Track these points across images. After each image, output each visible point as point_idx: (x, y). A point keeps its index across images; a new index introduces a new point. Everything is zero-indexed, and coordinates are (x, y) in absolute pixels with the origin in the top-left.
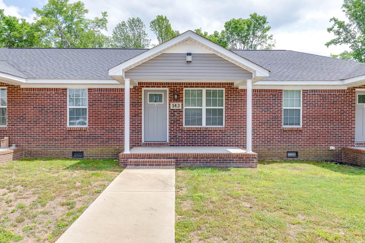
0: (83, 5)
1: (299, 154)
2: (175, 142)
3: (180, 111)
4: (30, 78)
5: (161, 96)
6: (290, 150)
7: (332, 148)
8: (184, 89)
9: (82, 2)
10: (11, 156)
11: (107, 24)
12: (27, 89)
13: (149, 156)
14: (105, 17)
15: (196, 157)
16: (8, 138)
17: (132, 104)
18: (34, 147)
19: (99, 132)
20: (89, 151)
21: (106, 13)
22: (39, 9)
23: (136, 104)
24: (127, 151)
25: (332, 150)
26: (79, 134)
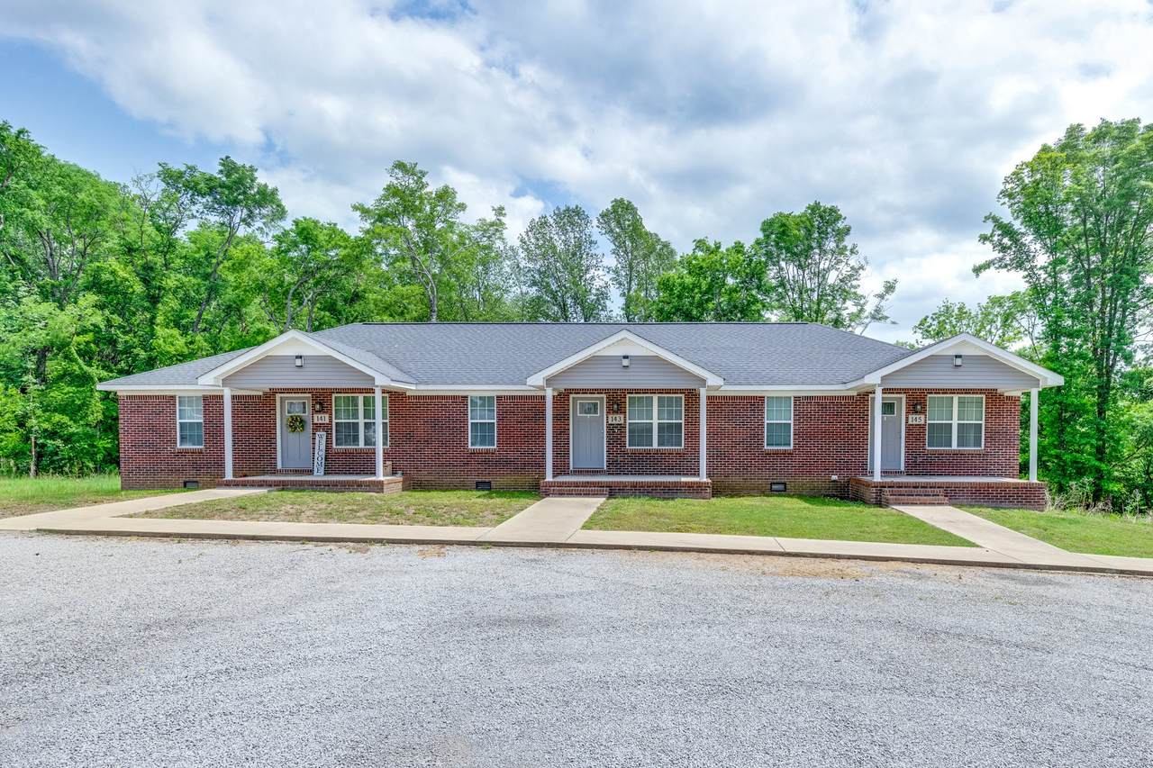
0: (454, 193)
1: (788, 487)
2: (615, 467)
3: (622, 427)
4: (420, 383)
5: (595, 405)
6: (775, 481)
7: (834, 477)
8: (628, 396)
9: (451, 187)
10: (400, 485)
11: (504, 231)
12: (415, 397)
13: (577, 485)
14: (501, 218)
15: (634, 486)
16: (390, 463)
17: (555, 417)
18: (424, 476)
19: (511, 456)
20: (497, 481)
21: (501, 209)
22: (366, 207)
23: (561, 417)
24: (549, 478)
25: (834, 481)
26: (485, 459)
